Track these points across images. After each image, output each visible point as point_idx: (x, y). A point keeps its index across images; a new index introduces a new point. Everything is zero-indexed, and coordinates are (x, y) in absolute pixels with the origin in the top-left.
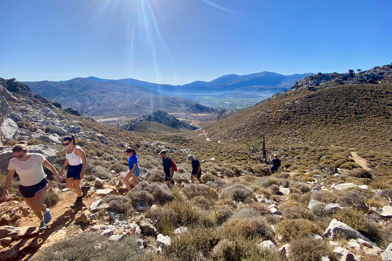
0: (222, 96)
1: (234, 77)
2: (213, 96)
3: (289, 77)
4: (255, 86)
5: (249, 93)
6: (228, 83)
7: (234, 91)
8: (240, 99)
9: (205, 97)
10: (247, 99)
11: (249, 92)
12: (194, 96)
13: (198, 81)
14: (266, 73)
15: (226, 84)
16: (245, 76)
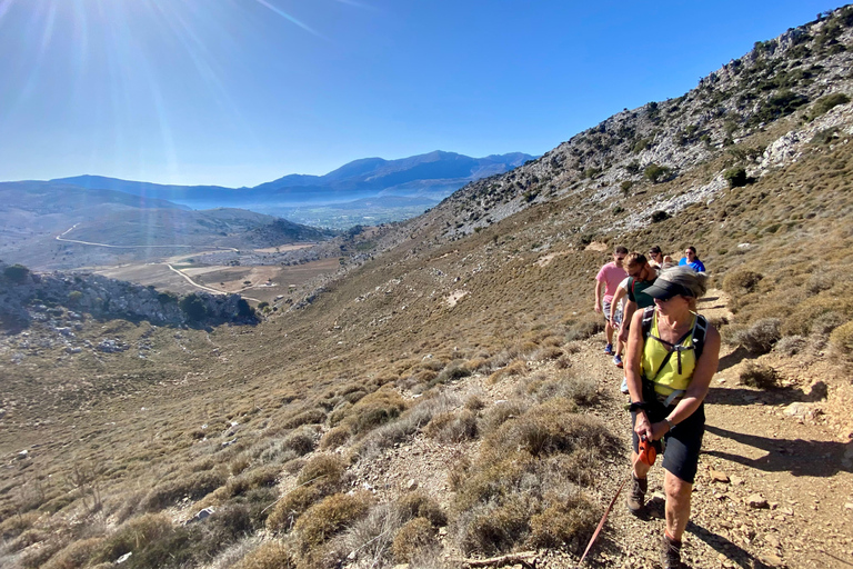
0: (355, 206)
1: (378, 163)
2: (334, 206)
3: (483, 160)
4: (424, 182)
5: (413, 196)
6: (365, 177)
7: (380, 194)
8: (396, 209)
9: (315, 211)
10: (411, 208)
11: (411, 193)
12: (285, 208)
13: (296, 175)
14: (441, 154)
15: (360, 178)
16: (400, 162)
